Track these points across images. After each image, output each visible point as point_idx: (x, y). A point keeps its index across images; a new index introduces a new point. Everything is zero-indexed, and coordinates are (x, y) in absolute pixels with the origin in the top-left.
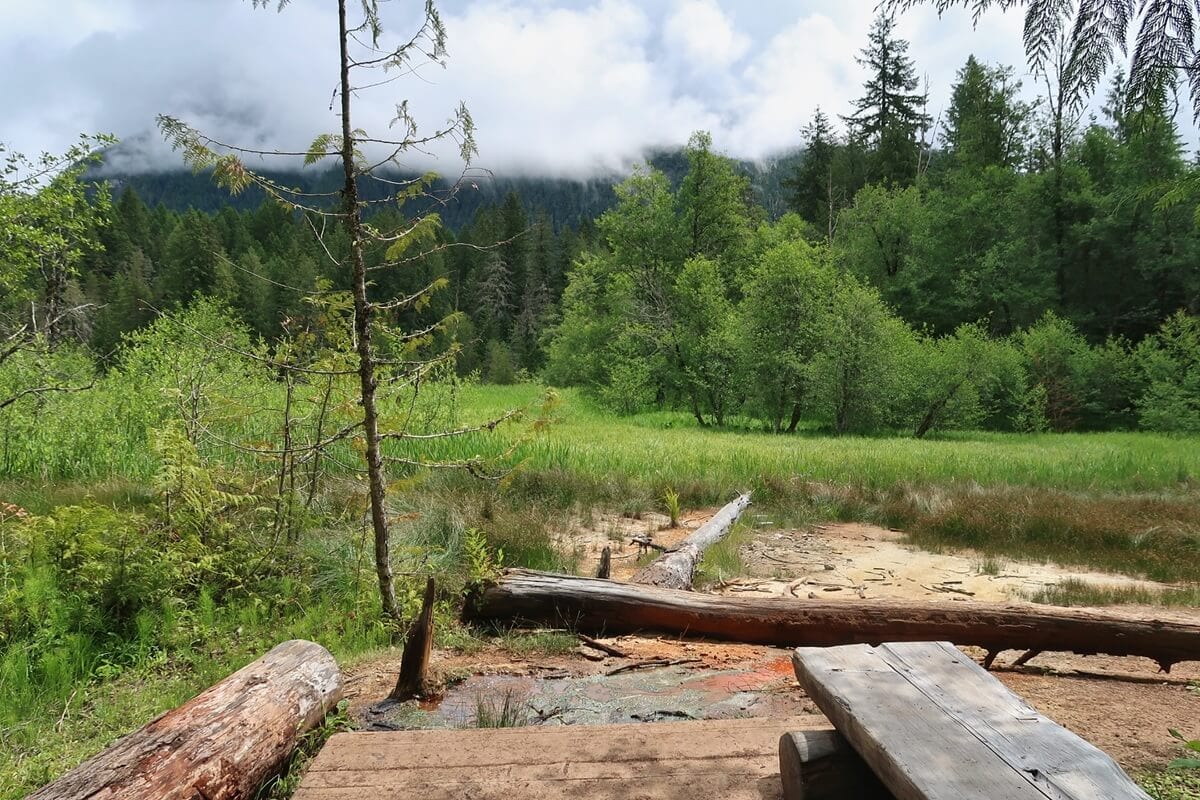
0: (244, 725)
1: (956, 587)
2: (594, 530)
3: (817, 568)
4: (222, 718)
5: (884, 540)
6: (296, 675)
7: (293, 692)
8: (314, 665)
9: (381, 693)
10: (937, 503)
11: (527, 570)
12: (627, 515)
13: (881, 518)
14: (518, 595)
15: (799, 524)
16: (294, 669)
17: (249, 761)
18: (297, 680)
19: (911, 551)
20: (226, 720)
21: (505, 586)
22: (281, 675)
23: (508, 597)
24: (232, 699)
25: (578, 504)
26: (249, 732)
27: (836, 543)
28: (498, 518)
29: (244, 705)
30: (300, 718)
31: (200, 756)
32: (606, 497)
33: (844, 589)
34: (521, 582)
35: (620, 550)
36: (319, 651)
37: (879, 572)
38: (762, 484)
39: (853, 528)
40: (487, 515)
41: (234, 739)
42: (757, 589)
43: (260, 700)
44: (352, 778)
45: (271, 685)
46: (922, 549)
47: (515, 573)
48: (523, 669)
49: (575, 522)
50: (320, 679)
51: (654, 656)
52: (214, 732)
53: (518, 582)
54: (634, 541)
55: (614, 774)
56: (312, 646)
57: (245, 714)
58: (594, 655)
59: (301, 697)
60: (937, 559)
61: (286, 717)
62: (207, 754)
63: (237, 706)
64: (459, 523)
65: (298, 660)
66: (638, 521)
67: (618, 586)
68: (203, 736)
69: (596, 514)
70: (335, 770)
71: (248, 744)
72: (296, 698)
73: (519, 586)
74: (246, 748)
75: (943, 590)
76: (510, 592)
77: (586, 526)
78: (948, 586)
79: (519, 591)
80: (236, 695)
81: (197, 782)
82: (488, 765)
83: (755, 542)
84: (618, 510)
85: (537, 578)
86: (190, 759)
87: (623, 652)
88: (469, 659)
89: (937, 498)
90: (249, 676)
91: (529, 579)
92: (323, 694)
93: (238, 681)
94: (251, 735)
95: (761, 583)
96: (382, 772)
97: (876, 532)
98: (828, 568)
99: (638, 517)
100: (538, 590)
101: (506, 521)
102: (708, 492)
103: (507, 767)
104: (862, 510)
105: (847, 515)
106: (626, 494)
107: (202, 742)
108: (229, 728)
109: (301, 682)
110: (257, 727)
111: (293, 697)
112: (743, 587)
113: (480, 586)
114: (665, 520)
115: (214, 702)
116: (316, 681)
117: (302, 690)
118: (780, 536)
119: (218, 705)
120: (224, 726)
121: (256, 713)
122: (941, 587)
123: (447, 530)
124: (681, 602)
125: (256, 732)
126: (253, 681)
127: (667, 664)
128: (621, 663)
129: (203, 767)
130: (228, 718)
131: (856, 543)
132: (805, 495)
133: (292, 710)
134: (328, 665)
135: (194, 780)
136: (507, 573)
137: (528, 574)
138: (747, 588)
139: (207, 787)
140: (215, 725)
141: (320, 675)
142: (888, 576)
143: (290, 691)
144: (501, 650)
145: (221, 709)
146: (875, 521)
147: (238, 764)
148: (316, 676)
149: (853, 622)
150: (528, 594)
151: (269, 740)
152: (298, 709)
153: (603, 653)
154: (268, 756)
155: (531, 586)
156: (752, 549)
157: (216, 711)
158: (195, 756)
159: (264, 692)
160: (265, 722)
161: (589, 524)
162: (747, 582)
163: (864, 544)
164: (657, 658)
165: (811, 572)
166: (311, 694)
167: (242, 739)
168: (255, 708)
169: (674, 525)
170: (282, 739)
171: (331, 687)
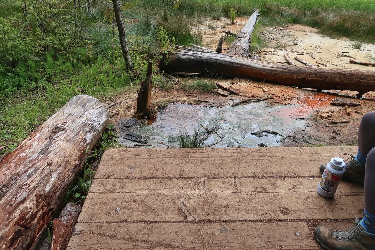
0: (51, 165)
1: (347, 54)
2: (203, 25)
3: (290, 44)
4: (35, 164)
5: (311, 32)
6: (82, 120)
7: (81, 132)
8: (92, 111)
9: (129, 113)
10: (331, 17)
11: (187, 47)
12: (214, 18)
13: (309, 23)
14: (184, 59)
15: (279, 24)
16: (81, 116)
17: (56, 186)
18: (82, 123)
19: (323, 37)
20: (37, 165)
21: (178, 55)
22: (74, 122)
23: (180, 60)
24: (43, 147)
25: (196, 14)
26: (54, 168)
27: (293, 32)
28: (170, 21)
29: (50, 150)
30: (87, 145)
31: (19, 199)
32: (206, 11)
33: (305, 54)
34: (185, 53)
35: (215, 34)
36: (95, 101)
37: (315, 46)
38: (264, 7)
39: (298, 26)
40: (165, 19)
41: (44, 177)
42: (273, 54)
43: (60, 144)
44: (118, 185)
45: (67, 131)
46: (327, 37)
47: (181, 49)
48: (193, 101)
49: (195, 21)
50: (96, 119)
51: (251, 95)
52: (30, 177)
53: (183, 53)
54: (223, 31)
55: (263, 188)
56: (90, 99)
57: (51, 156)
58: (224, 94)
59: (86, 133)
60: (335, 41)
61: (78, 148)
62: (24, 195)
63: (45, 151)
64: (153, 22)
65: (83, 110)
66: (218, 21)
67: (229, 57)
68: (21, 183)
69: (203, 18)
70: (108, 178)
71: (55, 175)
72: (83, 135)
73: (184, 55)
74: (53, 179)
75: (343, 56)
76: (180, 57)
77: (199, 23)
78: (344, 54)
79: (184, 57)
80: (45, 142)
81: (18, 220)
82: (192, 178)
83: (265, 32)
84: (210, 16)
85: (192, 52)
86: (11, 205)
87: (237, 92)
88: (166, 93)
89: (332, 15)
90: (54, 126)
91: (188, 51)
92: (99, 126)
93: (47, 130)
94: (56, 170)
95: (274, 51)
96: (134, 181)
97: (307, 29)
98: (296, 44)
99: (218, 20)
100: (193, 57)
101: (173, 22)
102: (243, 10)
103: (202, 180)
104: (302, 19)
105: (296, 21)
106: (212, 10)
107: (20, 188)
108: (40, 170)
109: (86, 124)
110: (59, 163)
111: (81, 135)
112: (267, 53)
113: (167, 54)
114: (229, 21)
115: (31, 150)
116: (94, 121)
117: (87, 129)
118: (272, 29)
119: (33, 152)
120: (36, 170)
121: (58, 153)
122: (342, 54)
123: (149, 26)
124: (258, 66)
125: (60, 166)
126: (57, 130)
127: (259, 101)
128: (238, 99)
129: (21, 207)
130: (39, 163)
131: (301, 33)
132: (280, 12)
133: (82, 143)
134: (100, 109)
135: (15, 220)
136: (178, 48)
137: (188, 49)
138: (269, 53)
139: (26, 220)
140: (30, 171)
141: (96, 116)
142: (319, 48)
143: (79, 132)
144: (180, 89)
145: (35, 155)
146: (306, 24)
147: (49, 192)
148: (94, 118)
149: (338, 80)
150: (188, 59)
151: (69, 167)
152: (85, 140)
153: (228, 93)
154: (69, 176)
155: (190, 55)
156: (264, 35)
157: (32, 158)
158: (15, 201)
159: (62, 137)
160: (65, 157)
161: (201, 22)
162: (269, 50)
163: (304, 33)
164: (253, 96)
165: (289, 45)
166: (93, 128)
167: (49, 175)
168: (58, 150)
169: (233, 23)
170: (77, 162)
171: (103, 120)
